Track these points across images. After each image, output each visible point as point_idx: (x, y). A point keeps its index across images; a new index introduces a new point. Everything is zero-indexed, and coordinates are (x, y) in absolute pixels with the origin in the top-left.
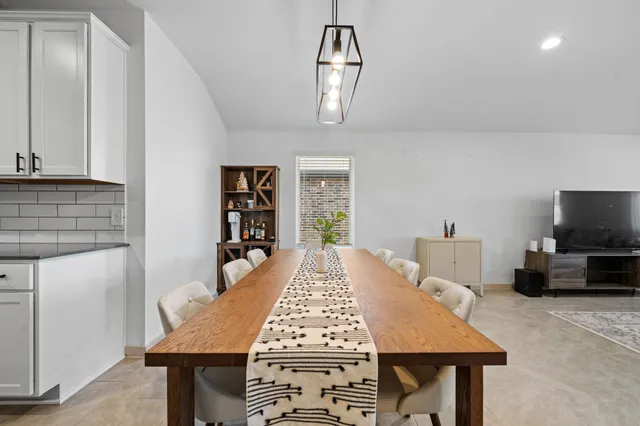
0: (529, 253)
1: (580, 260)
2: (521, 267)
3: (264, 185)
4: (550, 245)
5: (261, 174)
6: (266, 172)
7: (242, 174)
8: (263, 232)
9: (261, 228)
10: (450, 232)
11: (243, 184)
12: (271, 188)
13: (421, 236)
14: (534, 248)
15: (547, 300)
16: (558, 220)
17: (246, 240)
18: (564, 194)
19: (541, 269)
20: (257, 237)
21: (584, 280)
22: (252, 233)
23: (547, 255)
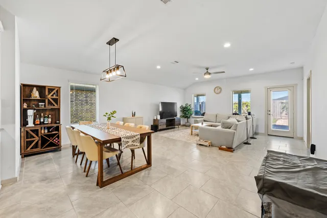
0: (154, 120)
1: (164, 120)
2: (152, 124)
3: (52, 96)
4: (159, 117)
5: (51, 90)
6: (54, 89)
7: (35, 89)
8: (50, 120)
9: (48, 117)
10: (134, 115)
11: (36, 94)
12: (57, 97)
13: (124, 117)
14: (155, 119)
15: (158, 132)
16: (161, 110)
17: (38, 124)
18: (162, 103)
19: (157, 124)
20: (45, 123)
21: (165, 126)
22: (42, 120)
23: (158, 120)
